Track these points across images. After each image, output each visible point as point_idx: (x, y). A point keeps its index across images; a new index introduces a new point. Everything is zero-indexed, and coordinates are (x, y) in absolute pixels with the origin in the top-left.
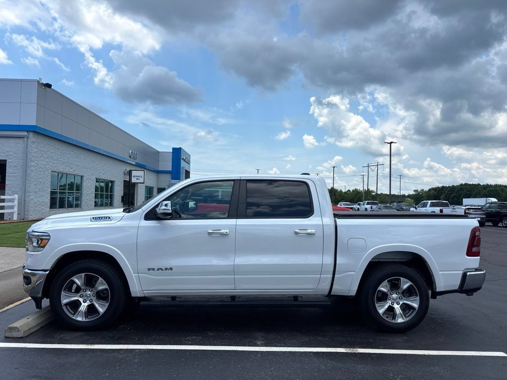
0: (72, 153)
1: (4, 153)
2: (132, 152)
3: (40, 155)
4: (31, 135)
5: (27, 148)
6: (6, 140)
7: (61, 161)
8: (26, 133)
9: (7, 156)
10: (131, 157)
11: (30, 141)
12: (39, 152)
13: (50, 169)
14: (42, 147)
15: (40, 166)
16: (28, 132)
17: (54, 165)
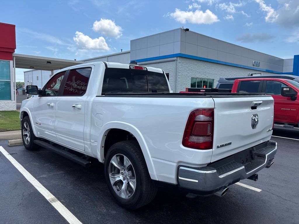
0: (206, 66)
2: (255, 62)
3: (184, 69)
4: (178, 58)
5: (177, 66)
6: (169, 63)
7: (197, 71)
8: (176, 58)
9: (169, 71)
10: (254, 66)
11: (178, 62)
13: (190, 76)
14: (185, 65)
15: (184, 75)
16: (177, 57)
17: (193, 74)
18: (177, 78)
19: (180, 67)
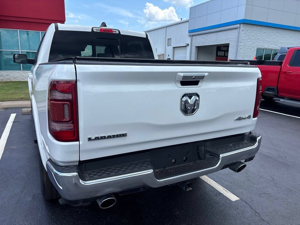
0: (278, 34)
1: (229, 39)
3: (248, 38)
4: (242, 25)
5: (239, 34)
7: (266, 40)
8: (238, 25)
9: (230, 41)
11: (241, 30)
12: (247, 36)
13: (256, 47)
14: (250, 33)
15: (247, 45)
16: (240, 24)
17: (260, 44)
18: (239, 49)
19: (243, 36)
